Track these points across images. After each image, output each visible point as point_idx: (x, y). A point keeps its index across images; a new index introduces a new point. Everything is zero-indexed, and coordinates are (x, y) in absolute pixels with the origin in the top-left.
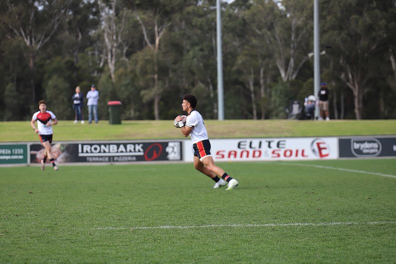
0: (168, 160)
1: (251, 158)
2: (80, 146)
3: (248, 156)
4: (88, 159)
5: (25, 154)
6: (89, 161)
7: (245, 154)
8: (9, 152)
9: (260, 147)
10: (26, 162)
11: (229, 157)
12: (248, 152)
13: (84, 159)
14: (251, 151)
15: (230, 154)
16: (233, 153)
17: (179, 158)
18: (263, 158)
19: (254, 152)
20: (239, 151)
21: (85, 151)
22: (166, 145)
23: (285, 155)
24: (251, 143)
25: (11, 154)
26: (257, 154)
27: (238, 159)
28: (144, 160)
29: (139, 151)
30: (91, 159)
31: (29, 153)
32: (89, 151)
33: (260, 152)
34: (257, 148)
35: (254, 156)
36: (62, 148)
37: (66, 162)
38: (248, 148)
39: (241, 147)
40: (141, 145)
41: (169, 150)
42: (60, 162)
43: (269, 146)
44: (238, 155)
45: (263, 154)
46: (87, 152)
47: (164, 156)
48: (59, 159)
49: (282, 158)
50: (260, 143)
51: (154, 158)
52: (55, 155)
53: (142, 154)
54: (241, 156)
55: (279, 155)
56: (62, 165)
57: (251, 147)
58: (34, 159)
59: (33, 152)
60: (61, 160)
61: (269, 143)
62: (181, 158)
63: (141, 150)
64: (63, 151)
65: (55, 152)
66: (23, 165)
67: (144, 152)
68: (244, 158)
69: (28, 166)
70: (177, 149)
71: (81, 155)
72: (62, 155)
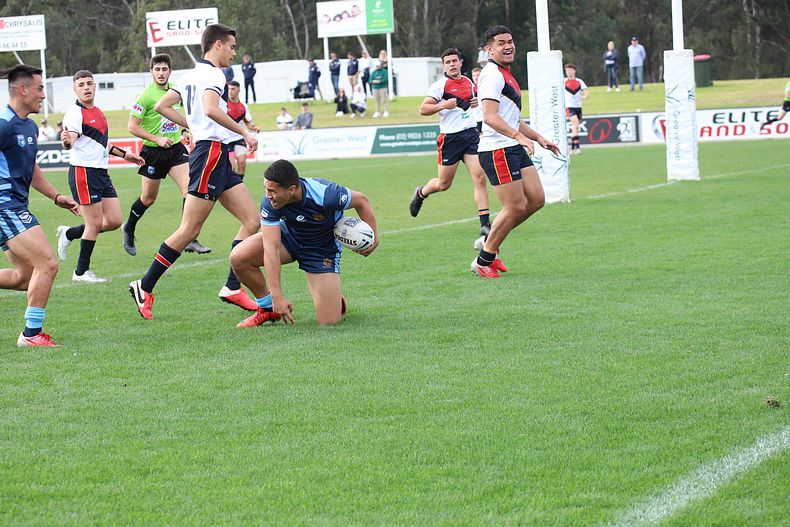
0: (620, 141)
1: (731, 137)
3: (727, 134)
7: (723, 130)
8: (419, 136)
9: (743, 121)
11: (702, 135)
12: (727, 128)
14: (731, 126)
15: (702, 131)
16: (707, 129)
17: (634, 139)
18: (747, 136)
19: (736, 127)
20: (715, 127)
22: (616, 120)
23: (778, 131)
24: (731, 114)
25: (422, 139)
26: (739, 130)
27: (714, 137)
28: (590, 143)
29: (582, 131)
33: (744, 127)
34: (740, 123)
35: (735, 134)
38: (727, 123)
39: (717, 120)
40: (584, 122)
41: (620, 127)
43: (756, 120)
44: (714, 132)
45: (747, 130)
47: (614, 136)
49: (774, 135)
50: (744, 114)
51: (601, 139)
53: (586, 134)
54: (718, 134)
55: (769, 131)
57: (731, 121)
61: (756, 113)
62: (638, 140)
63: (585, 129)
67: (588, 132)
68: (722, 137)
70: (631, 126)
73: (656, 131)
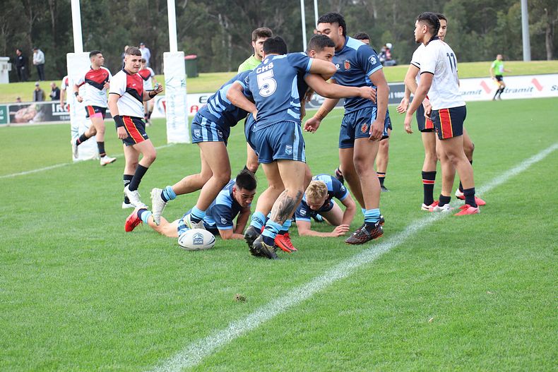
2: (53, 106)
4: (61, 117)
5: (5, 115)
6: (62, 120)
10: (6, 123)
11: (191, 112)
13: (57, 118)
15: (192, 109)
16: (195, 108)
21: (58, 110)
30: (63, 118)
31: (8, 114)
32: (62, 110)
36: (37, 108)
37: (41, 121)
39: (202, 101)
42: (37, 122)
46: (60, 111)
48: (35, 119)
52: (32, 115)
56: (38, 124)
58: (13, 119)
59: (12, 113)
60: (37, 120)
64: (39, 111)
65: (31, 112)
66: (4, 125)
69: (8, 126)
71: (54, 114)
72: (38, 115)
73: (160, 109)
